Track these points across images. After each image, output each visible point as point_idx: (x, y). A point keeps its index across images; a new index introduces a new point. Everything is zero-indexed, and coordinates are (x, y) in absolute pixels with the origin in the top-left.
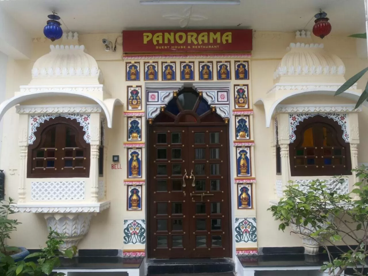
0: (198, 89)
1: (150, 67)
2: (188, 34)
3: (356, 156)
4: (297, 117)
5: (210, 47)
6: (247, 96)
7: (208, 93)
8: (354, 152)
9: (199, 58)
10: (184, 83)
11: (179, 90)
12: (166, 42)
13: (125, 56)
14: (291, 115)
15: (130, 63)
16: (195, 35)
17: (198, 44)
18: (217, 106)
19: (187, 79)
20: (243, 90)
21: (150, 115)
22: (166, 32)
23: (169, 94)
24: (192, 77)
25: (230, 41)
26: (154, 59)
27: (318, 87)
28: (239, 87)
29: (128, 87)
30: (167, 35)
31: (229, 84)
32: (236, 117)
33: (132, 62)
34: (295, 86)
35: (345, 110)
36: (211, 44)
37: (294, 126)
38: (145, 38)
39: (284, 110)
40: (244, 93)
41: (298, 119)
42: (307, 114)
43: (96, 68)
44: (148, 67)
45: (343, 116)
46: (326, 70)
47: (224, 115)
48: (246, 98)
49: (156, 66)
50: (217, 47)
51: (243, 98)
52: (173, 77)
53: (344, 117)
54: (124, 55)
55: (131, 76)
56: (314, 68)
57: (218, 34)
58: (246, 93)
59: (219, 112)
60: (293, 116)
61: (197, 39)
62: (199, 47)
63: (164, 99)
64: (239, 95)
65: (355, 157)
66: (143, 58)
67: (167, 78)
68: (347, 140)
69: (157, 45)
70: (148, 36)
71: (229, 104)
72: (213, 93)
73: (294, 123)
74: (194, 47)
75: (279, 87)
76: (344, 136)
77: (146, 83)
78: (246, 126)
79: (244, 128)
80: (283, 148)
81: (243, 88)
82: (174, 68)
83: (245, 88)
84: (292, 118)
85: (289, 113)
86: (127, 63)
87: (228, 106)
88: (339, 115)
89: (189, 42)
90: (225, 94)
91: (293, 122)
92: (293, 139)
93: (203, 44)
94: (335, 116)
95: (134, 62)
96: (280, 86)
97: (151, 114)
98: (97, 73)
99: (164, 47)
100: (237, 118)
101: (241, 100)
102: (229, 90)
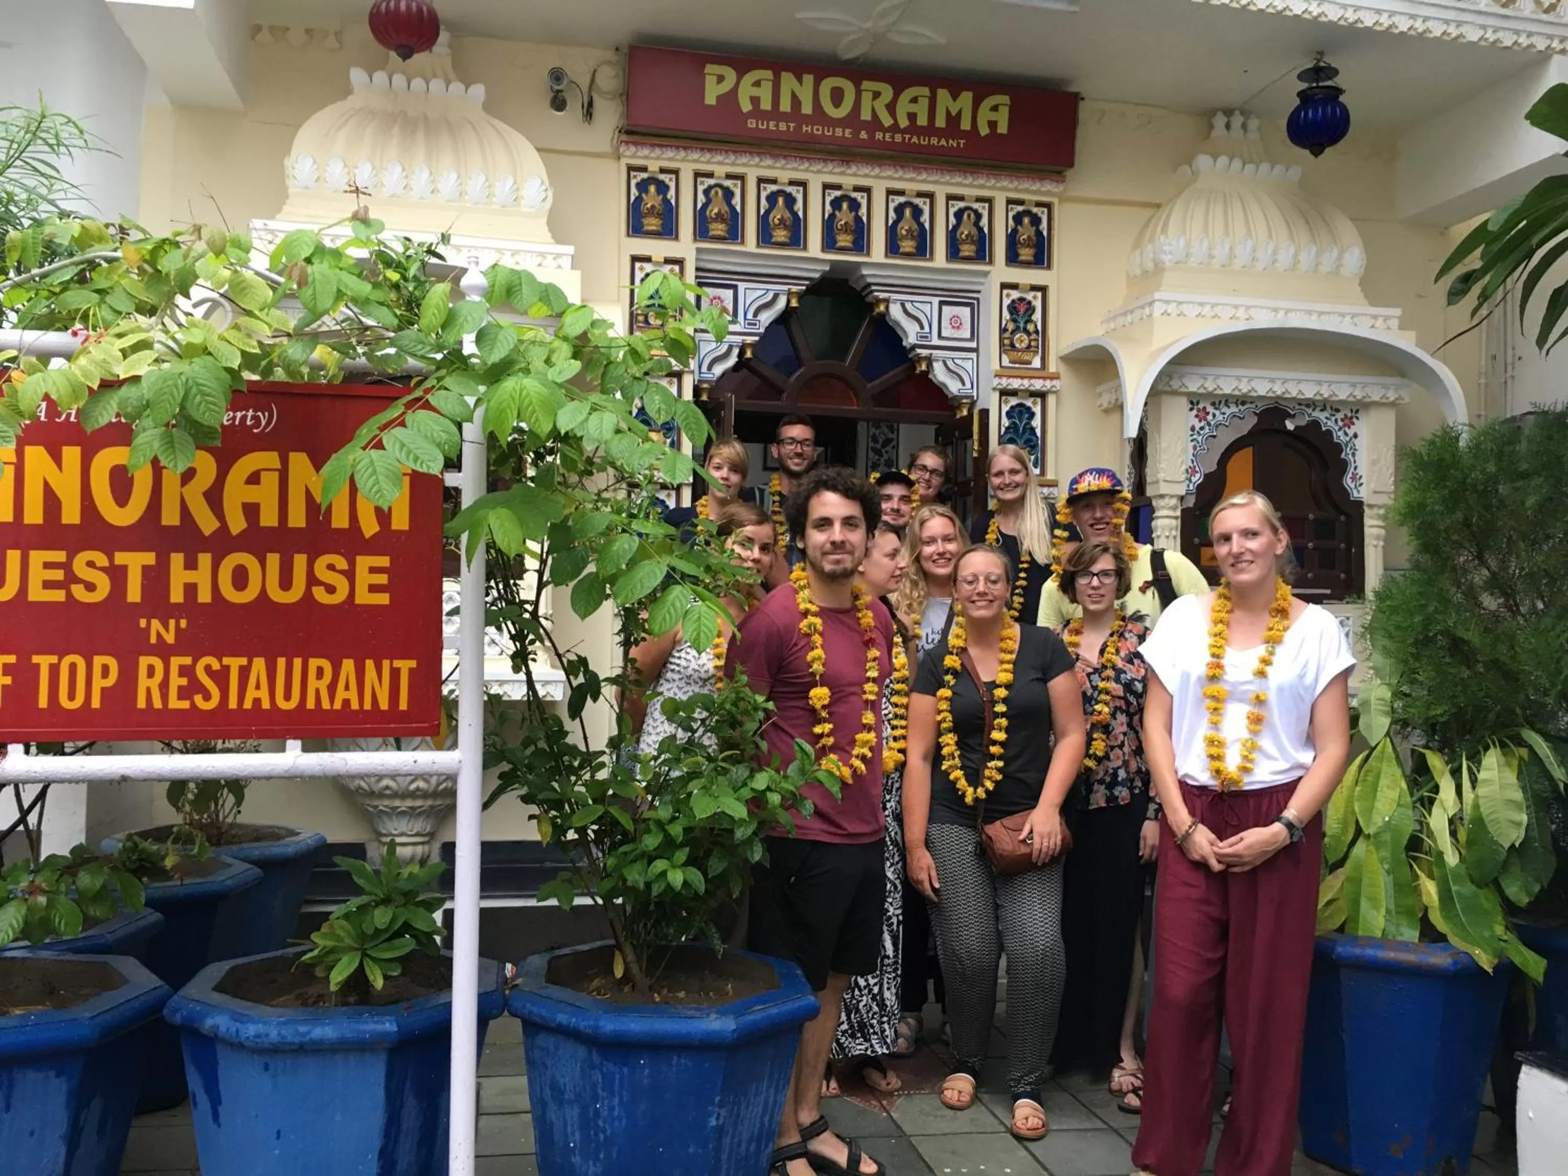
0: (874, 288)
1: (713, 192)
2: (863, 87)
3: (1382, 543)
4: (1210, 409)
5: (934, 141)
6: (1039, 328)
7: (909, 306)
8: (1375, 531)
9: (890, 178)
10: (833, 263)
11: (807, 286)
12: (785, 106)
13: (627, 143)
14: (1194, 401)
15: (644, 169)
16: (887, 92)
17: (895, 128)
18: (935, 352)
19: (843, 250)
20: (1029, 303)
21: (704, 369)
22: (786, 70)
23: (776, 296)
24: (861, 243)
25: (1003, 129)
26: (733, 164)
27: (1281, 314)
28: (1015, 295)
29: (635, 259)
30: (788, 81)
31: (982, 280)
32: (1004, 398)
33: (650, 169)
34: (1214, 305)
35: (1359, 394)
36: (940, 133)
37: (1200, 439)
38: (710, 81)
39: (1175, 384)
40: (1031, 315)
41: (1214, 416)
42: (1243, 403)
43: (543, 183)
44: (706, 192)
45: (1349, 415)
46: (1307, 257)
47: (960, 385)
48: (1037, 332)
49: (737, 192)
50: (959, 144)
51: (1028, 333)
52: (797, 238)
53: (1351, 418)
54: (624, 137)
55: (645, 221)
56: (1227, 246)
57: (967, 97)
58: (1037, 316)
59: (940, 374)
60: (1201, 406)
61: (891, 108)
62: (898, 138)
63: (756, 314)
64: (1014, 321)
65: (1376, 546)
66: (695, 156)
67: (774, 240)
68: (1355, 492)
69: (750, 115)
70: (721, 79)
71: (976, 350)
72: (926, 308)
73: (1202, 428)
74: (879, 136)
75: (1165, 307)
76: (1349, 481)
77: (699, 250)
78: (1033, 430)
79: (1027, 436)
80: (1163, 507)
81: (1029, 296)
82: (799, 206)
83: (1035, 297)
84: (1195, 412)
85: (1189, 395)
86: (631, 168)
87: (973, 355)
88: (1338, 411)
89: (866, 115)
90: (966, 311)
91: (1198, 425)
92: (1194, 479)
93: (913, 128)
94: (1326, 414)
95: (657, 169)
96: (1168, 302)
97: (710, 368)
98: (544, 200)
99: (777, 126)
100: (1006, 402)
101: (1021, 340)
102: (978, 299)
